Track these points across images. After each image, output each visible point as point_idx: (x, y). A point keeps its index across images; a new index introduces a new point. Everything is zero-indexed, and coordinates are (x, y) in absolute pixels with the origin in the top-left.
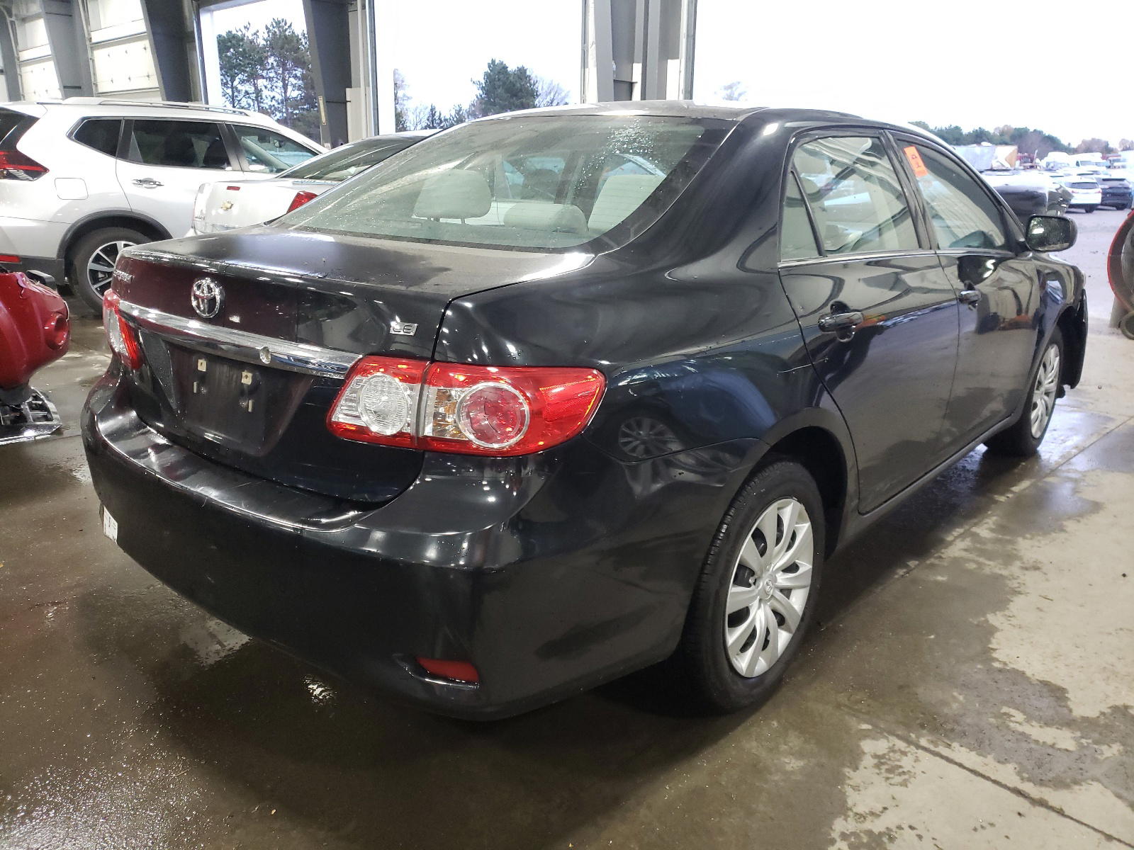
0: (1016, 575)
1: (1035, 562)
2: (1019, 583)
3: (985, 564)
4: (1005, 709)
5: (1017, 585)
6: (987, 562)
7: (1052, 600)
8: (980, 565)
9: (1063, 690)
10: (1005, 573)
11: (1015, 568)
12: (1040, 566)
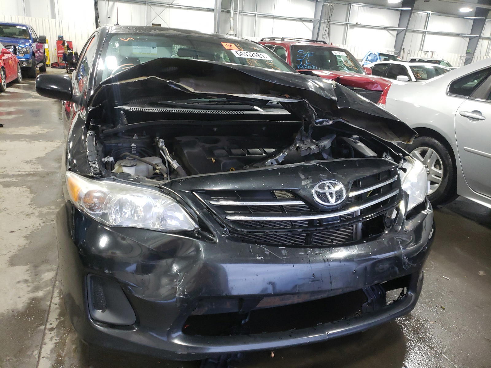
0: (35, 210)
1: (30, 217)
2: (31, 208)
3: (49, 210)
4: (17, 180)
5: (32, 207)
6: (48, 211)
7: (17, 206)
8: (50, 209)
9: (4, 187)
10: (39, 209)
11: (37, 213)
12: (27, 216)
